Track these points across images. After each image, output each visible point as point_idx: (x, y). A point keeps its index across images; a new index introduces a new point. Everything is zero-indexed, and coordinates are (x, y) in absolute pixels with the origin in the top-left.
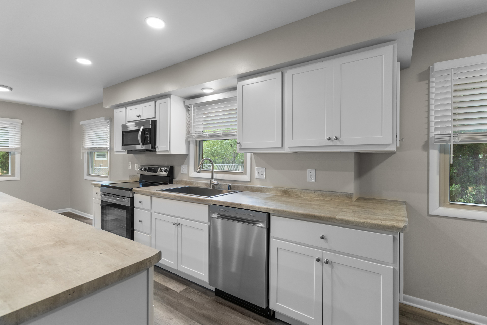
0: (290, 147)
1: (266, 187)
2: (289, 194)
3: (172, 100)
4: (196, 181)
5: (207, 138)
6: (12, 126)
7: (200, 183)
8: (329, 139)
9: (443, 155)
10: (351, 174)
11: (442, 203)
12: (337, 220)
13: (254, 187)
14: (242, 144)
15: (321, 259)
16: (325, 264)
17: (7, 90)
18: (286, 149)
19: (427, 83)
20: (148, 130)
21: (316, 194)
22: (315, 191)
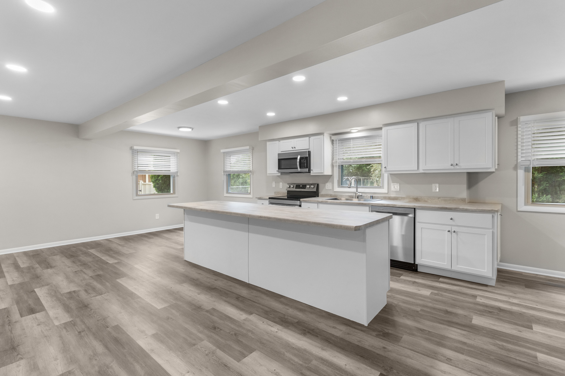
0: (423, 170)
1: (400, 196)
2: (419, 201)
3: (325, 137)
4: (340, 194)
5: (351, 163)
6: (173, 155)
7: (344, 195)
8: (452, 165)
9: (527, 173)
10: (465, 186)
11: (526, 204)
12: (460, 209)
13: (391, 197)
14: (387, 168)
15: (451, 231)
16: (453, 233)
17: (190, 130)
18: (421, 171)
19: (516, 128)
20: (304, 158)
21: (440, 199)
22: (439, 198)
